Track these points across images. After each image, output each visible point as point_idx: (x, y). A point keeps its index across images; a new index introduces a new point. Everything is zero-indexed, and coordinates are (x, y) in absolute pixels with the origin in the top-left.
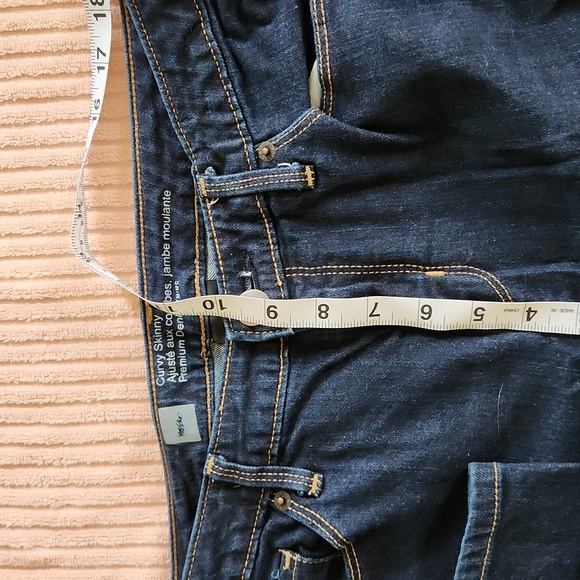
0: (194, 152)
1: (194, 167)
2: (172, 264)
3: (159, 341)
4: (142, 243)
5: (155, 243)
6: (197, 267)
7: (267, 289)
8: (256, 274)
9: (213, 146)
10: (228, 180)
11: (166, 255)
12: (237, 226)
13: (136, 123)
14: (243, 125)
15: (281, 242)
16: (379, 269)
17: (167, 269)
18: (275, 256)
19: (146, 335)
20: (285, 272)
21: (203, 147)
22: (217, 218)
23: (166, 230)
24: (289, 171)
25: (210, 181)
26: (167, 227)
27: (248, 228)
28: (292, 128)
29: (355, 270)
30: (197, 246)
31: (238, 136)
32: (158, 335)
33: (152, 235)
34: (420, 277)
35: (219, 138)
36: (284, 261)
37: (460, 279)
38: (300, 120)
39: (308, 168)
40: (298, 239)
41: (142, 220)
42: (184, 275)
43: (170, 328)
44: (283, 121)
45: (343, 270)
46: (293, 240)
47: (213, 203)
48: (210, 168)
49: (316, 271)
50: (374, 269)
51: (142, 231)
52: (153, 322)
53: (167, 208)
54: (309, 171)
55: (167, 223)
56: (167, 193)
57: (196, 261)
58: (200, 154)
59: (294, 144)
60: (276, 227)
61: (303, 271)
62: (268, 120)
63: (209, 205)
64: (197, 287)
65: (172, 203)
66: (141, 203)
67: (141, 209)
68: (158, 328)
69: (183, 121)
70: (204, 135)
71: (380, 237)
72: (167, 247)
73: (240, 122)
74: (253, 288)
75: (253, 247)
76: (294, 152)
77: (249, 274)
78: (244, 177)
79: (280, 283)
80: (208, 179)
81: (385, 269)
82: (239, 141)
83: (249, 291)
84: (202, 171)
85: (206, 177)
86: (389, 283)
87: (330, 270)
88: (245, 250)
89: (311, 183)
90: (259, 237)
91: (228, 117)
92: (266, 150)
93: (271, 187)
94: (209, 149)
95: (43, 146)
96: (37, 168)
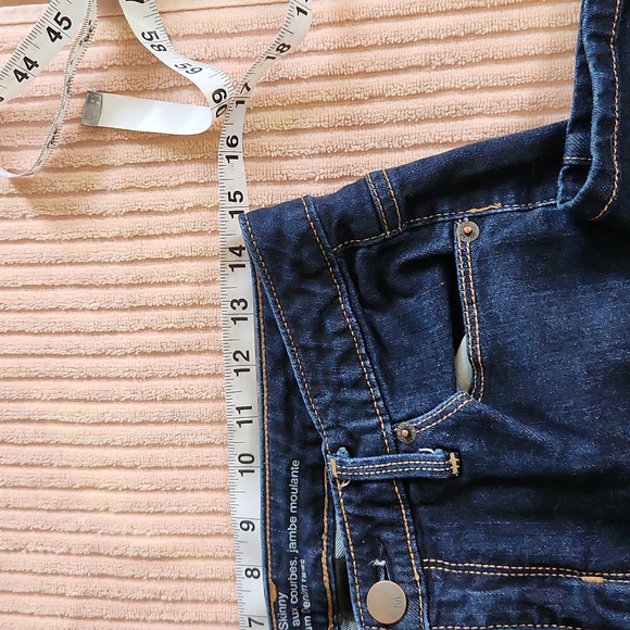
0: (326, 430)
1: (325, 445)
2: (298, 538)
3: (284, 619)
4: (268, 515)
5: (282, 515)
6: (325, 543)
7: (403, 582)
8: (391, 564)
9: (347, 425)
10: (362, 464)
11: (292, 530)
12: (370, 512)
13: (265, 389)
14: (381, 403)
15: (418, 531)
16: (530, 571)
17: (293, 544)
18: (412, 546)
19: (270, 613)
20: (423, 564)
21: (336, 426)
22: (348, 502)
23: (294, 502)
24: (432, 459)
25: (341, 463)
26: (294, 498)
27: (382, 514)
28: (435, 412)
29: (502, 571)
30: (326, 519)
31: (375, 415)
32: (283, 613)
33: (278, 507)
34: (576, 584)
35: (353, 417)
36: (422, 552)
37: (621, 589)
38: (445, 405)
39: (452, 455)
40: (439, 531)
41: (268, 491)
42: (311, 553)
43: (295, 606)
44: (425, 401)
45: (488, 570)
46: (432, 531)
47: (344, 485)
48: (343, 449)
49: (457, 568)
50: (523, 571)
51: (268, 502)
52: (278, 599)
53: (295, 478)
54: (453, 459)
55: (294, 494)
56: (296, 464)
57: (324, 537)
58: (333, 432)
59: (438, 429)
60: (413, 515)
61: (443, 565)
62: (408, 398)
63: (339, 487)
64: (325, 567)
65: (301, 474)
66: (268, 473)
67: (267, 478)
68: (283, 606)
69: (316, 397)
70: (338, 413)
71: (531, 536)
72: (293, 520)
73: (377, 400)
74: (386, 578)
75: (387, 535)
76: (438, 437)
77: (383, 563)
78: (381, 462)
79: (417, 578)
80: (340, 461)
81: (537, 571)
82: (375, 421)
83: (382, 582)
84: (334, 449)
85: (338, 459)
86: (540, 586)
87: (473, 569)
88: (379, 538)
89: (455, 471)
90: (395, 525)
91: (364, 395)
92: (405, 432)
93: (412, 475)
94: (342, 428)
95: (164, 400)
96: (157, 423)
